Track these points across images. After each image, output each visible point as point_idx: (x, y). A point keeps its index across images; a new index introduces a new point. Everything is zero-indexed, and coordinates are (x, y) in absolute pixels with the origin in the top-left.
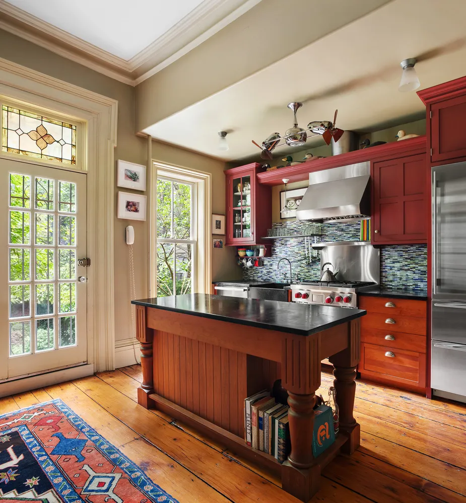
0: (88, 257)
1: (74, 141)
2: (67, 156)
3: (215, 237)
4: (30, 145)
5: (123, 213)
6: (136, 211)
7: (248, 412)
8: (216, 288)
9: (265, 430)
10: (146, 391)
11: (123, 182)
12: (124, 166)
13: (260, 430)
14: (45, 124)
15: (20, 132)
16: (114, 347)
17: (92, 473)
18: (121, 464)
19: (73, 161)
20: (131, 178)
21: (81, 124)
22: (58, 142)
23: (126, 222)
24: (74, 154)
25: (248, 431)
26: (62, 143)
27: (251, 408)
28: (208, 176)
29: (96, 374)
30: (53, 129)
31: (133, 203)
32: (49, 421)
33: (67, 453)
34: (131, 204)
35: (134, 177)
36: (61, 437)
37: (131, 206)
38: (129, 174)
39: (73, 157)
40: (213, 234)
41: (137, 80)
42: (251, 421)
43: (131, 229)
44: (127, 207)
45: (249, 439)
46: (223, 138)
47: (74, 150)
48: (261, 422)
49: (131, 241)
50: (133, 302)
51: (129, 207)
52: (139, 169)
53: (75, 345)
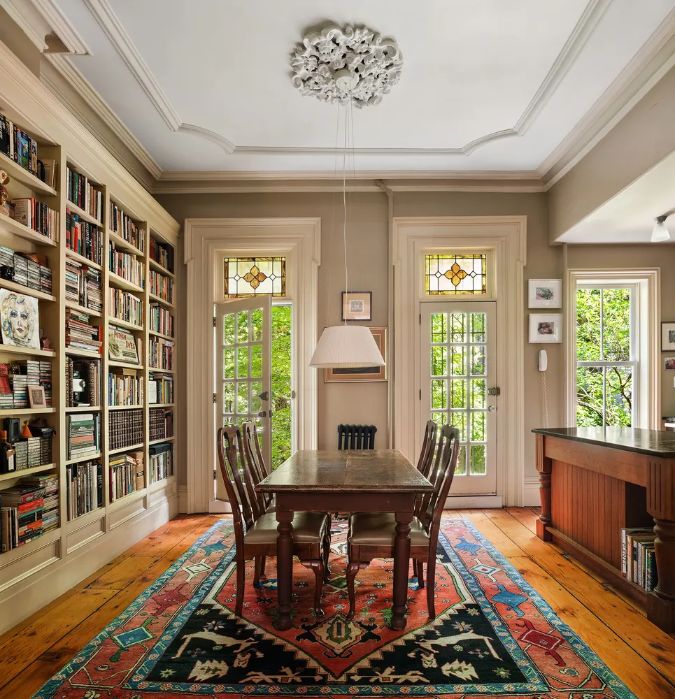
0: (498, 386)
1: (484, 270)
2: (478, 287)
3: (665, 354)
4: (446, 285)
5: (535, 337)
6: (550, 332)
7: (624, 541)
8: (667, 425)
9: (639, 560)
10: (543, 523)
11: (534, 303)
12: (535, 284)
13: (635, 561)
14: (459, 261)
15: (438, 275)
16: (523, 483)
17: (480, 563)
18: (503, 564)
19: (484, 290)
20: (543, 296)
21: (490, 251)
22: (470, 275)
23: (540, 346)
24: (484, 283)
25: (624, 562)
26: (473, 274)
27: (626, 537)
28: (655, 272)
29: (505, 508)
30: (466, 264)
31: (546, 323)
32: (457, 530)
33: (465, 549)
34: (544, 325)
35: (547, 295)
36: (463, 541)
37: (545, 328)
38: (541, 293)
39: (483, 286)
40: (662, 351)
41: (548, 184)
42: (627, 551)
43: (543, 354)
44: (539, 330)
45: (624, 571)
46: (661, 225)
47: (484, 278)
48: (635, 553)
49: (544, 367)
50: (532, 431)
51: (542, 329)
52: (553, 284)
53: (485, 474)
